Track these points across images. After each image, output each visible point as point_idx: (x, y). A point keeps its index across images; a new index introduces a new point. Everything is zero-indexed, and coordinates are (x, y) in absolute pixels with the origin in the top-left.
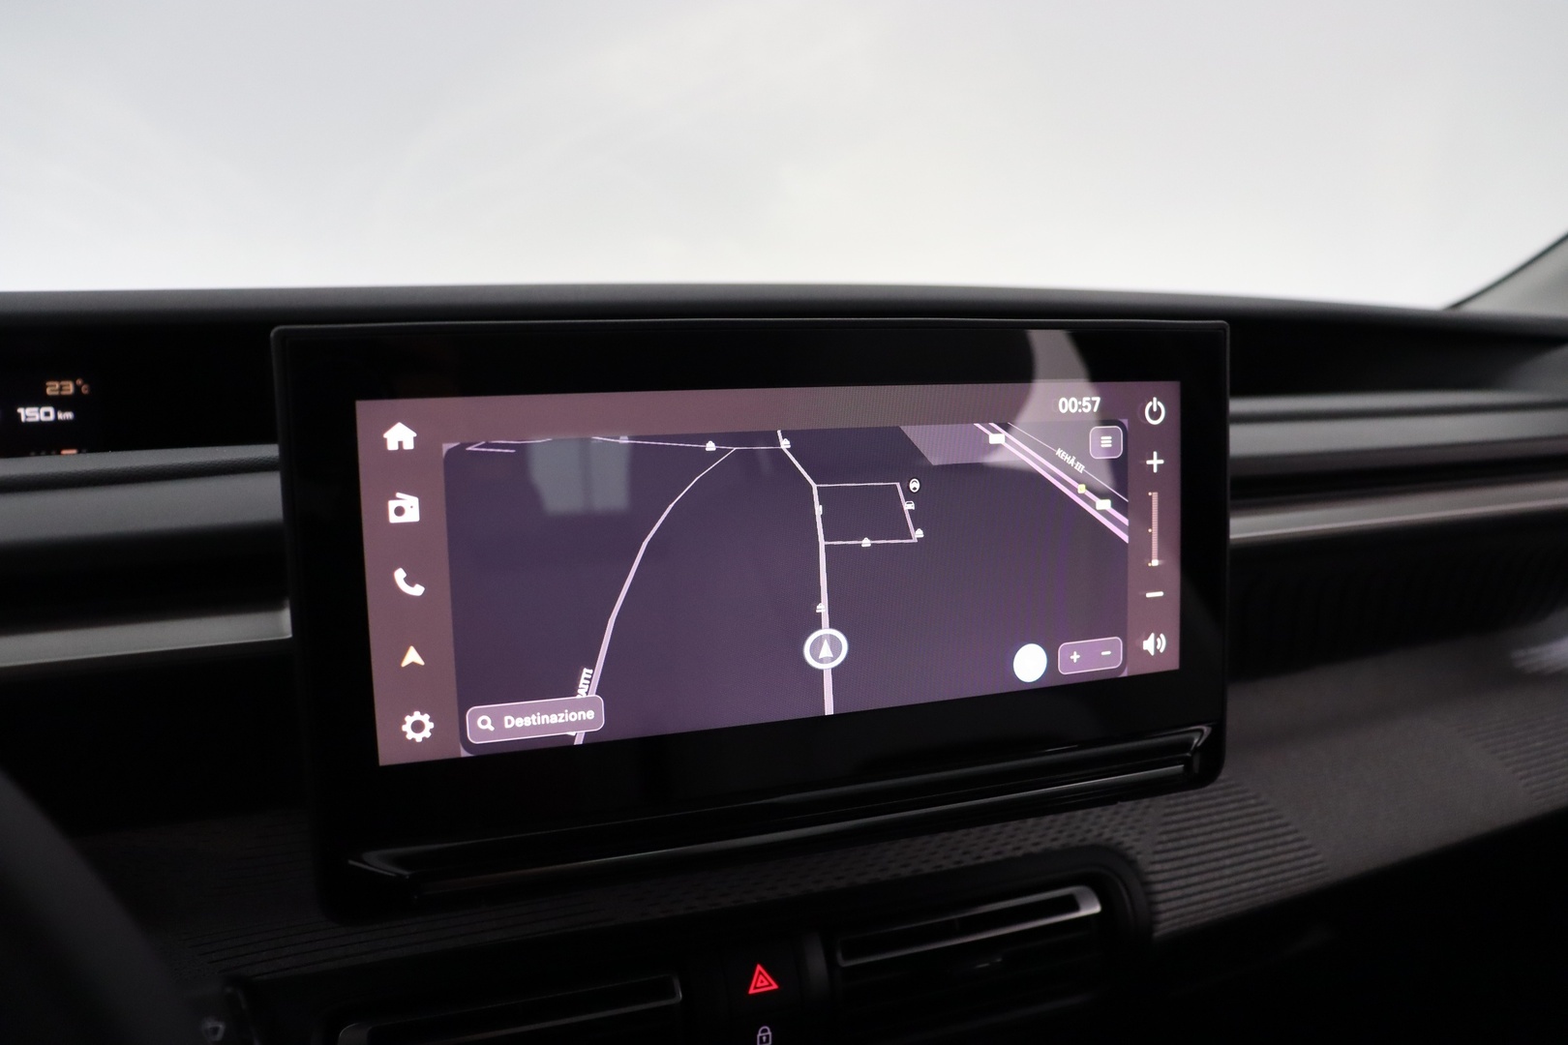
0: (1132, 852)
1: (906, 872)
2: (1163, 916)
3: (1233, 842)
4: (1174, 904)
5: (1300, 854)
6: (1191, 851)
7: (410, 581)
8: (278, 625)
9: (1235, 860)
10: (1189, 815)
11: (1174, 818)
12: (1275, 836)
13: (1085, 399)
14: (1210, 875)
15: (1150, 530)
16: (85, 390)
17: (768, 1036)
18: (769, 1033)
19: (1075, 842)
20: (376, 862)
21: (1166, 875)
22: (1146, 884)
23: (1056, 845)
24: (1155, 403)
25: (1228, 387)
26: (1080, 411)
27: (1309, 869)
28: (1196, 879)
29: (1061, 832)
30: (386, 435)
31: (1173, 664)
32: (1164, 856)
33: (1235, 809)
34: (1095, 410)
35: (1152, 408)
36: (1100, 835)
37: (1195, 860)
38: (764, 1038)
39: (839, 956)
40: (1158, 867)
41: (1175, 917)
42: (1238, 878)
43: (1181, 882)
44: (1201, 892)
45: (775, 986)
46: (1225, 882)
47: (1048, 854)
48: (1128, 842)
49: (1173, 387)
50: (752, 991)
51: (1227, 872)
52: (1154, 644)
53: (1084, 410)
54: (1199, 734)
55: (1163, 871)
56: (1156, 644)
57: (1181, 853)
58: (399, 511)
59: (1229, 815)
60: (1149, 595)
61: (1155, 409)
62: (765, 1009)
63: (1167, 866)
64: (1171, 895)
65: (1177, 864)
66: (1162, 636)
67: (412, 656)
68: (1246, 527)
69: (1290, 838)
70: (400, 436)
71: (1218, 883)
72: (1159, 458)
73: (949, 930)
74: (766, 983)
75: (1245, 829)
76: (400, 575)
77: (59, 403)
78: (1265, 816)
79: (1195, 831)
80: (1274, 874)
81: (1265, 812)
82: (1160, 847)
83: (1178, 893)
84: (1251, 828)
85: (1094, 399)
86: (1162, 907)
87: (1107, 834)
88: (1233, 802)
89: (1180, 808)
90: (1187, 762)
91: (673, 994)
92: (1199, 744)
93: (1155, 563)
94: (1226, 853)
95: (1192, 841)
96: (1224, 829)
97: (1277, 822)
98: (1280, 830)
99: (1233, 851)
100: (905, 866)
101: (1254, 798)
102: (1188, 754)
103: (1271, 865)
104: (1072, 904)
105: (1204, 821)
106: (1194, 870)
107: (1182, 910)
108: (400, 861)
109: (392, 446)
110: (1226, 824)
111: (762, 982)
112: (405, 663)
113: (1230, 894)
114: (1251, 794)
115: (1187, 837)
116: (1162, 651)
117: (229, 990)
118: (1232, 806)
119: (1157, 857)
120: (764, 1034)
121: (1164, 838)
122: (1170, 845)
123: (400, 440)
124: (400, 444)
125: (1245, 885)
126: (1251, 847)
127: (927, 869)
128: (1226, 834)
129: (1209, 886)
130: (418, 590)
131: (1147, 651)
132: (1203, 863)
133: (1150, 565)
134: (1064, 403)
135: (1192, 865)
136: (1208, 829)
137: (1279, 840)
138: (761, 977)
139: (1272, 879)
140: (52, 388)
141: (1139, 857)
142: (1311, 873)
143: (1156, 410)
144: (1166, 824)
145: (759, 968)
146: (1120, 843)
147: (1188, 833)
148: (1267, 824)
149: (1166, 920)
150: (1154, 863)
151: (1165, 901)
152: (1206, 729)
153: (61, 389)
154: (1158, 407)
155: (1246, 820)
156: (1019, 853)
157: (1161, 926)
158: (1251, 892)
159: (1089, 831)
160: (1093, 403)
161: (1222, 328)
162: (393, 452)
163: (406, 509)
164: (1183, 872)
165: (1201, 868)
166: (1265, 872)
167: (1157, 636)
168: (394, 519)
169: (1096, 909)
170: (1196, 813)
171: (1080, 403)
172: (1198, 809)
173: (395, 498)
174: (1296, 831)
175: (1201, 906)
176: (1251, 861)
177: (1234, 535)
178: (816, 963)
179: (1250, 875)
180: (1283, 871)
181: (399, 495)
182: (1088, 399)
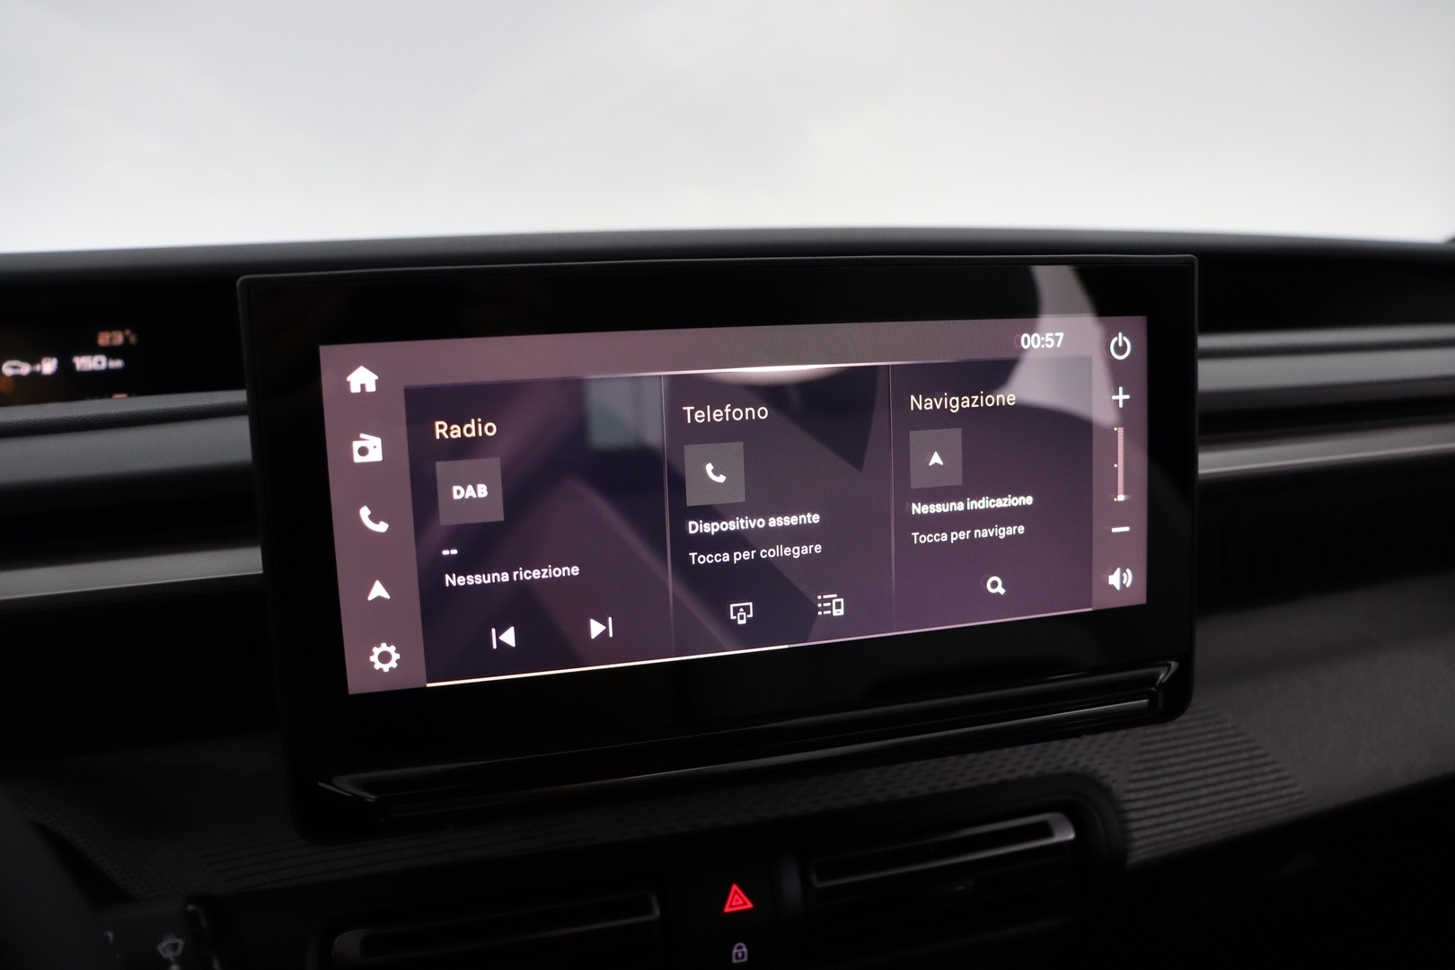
0: (1106, 781)
2: (1137, 844)
3: (1210, 771)
4: (1148, 832)
5: (1278, 784)
6: (1167, 780)
8: (244, 561)
9: (1211, 789)
10: (1165, 745)
11: (1151, 747)
12: (1253, 767)
13: (1048, 335)
14: (1185, 805)
15: (1116, 466)
16: (133, 339)
17: (743, 953)
18: (745, 950)
19: (1050, 769)
20: (345, 785)
21: (1141, 804)
22: (1120, 812)
23: (1032, 773)
24: (1120, 338)
25: (1196, 323)
26: (1043, 346)
27: (1288, 799)
28: (1170, 808)
29: (1037, 759)
31: (1140, 599)
32: (1140, 785)
33: (1212, 740)
34: (1058, 346)
35: (1117, 343)
36: (1075, 763)
37: (1170, 789)
38: (740, 955)
39: (814, 878)
40: (1133, 796)
41: (1149, 845)
42: (1214, 808)
43: (1157, 811)
44: (1176, 821)
45: (750, 905)
46: (1200, 811)
47: (1023, 781)
48: (1103, 770)
49: (1139, 323)
50: (727, 909)
51: (1203, 801)
52: (1120, 579)
53: (1047, 345)
54: (1166, 668)
55: (1137, 800)
56: (1122, 578)
57: (1156, 782)
58: (363, 451)
59: (1206, 745)
60: (1115, 529)
61: (1120, 344)
62: (739, 926)
63: (1142, 795)
64: (1146, 823)
65: (1152, 793)
66: (1128, 570)
67: (378, 591)
68: (1213, 462)
69: (1267, 769)
70: (362, 379)
71: (1193, 813)
72: (1125, 392)
73: (922, 854)
74: (741, 902)
75: (1222, 759)
76: (365, 513)
77: (111, 352)
78: (1244, 746)
79: (1172, 761)
80: (1251, 804)
81: (1242, 742)
82: (1135, 776)
83: (1154, 822)
84: (1230, 758)
85: (1057, 334)
86: (1136, 835)
87: (1082, 764)
88: (1211, 732)
90: (1153, 698)
91: (650, 911)
92: (1165, 680)
93: (1121, 498)
94: (1202, 782)
95: (1168, 770)
96: (1201, 760)
97: (1256, 753)
98: (1257, 762)
99: (1209, 780)
100: (881, 791)
101: (1234, 728)
102: (1153, 689)
103: (1248, 796)
104: (1045, 830)
105: (1181, 750)
106: (1169, 799)
107: (1157, 839)
108: (369, 786)
109: (355, 389)
110: (1203, 754)
111: (737, 901)
112: (371, 597)
113: (1207, 823)
114: (1229, 725)
115: (1161, 767)
116: (1128, 585)
117: (191, 907)
118: (1209, 736)
119: (1132, 786)
120: (740, 952)
121: (1140, 767)
122: (1145, 775)
123: (363, 383)
124: (363, 386)
125: (1221, 815)
126: (1228, 777)
128: (1204, 763)
129: (1183, 815)
131: (1113, 586)
132: (1179, 792)
133: (1115, 500)
134: (1026, 339)
135: (1167, 794)
136: (1185, 758)
137: (1257, 771)
138: (736, 897)
139: (1248, 809)
140: (104, 339)
141: (1114, 785)
142: (1289, 804)
143: (1122, 345)
144: (1143, 753)
145: (735, 887)
146: (1095, 772)
147: (1164, 762)
148: (1245, 755)
149: (1139, 848)
150: (1129, 791)
151: (1138, 830)
152: (1174, 665)
153: (111, 339)
154: (1124, 342)
155: (1225, 750)
156: (995, 780)
157: (1135, 853)
158: (1228, 822)
159: (1065, 759)
160: (1056, 339)
161: (1190, 261)
162: (356, 395)
163: (369, 448)
164: (1158, 801)
165: (1177, 797)
166: (1242, 802)
167: (1123, 571)
168: (358, 459)
169: (1071, 836)
170: (1174, 743)
171: (1043, 339)
172: (1175, 738)
173: (359, 439)
174: (1274, 763)
175: (1174, 835)
176: (1227, 791)
177: (1201, 471)
178: (791, 884)
179: (1226, 805)
180: (1260, 802)
181: (362, 436)
182: (1052, 334)
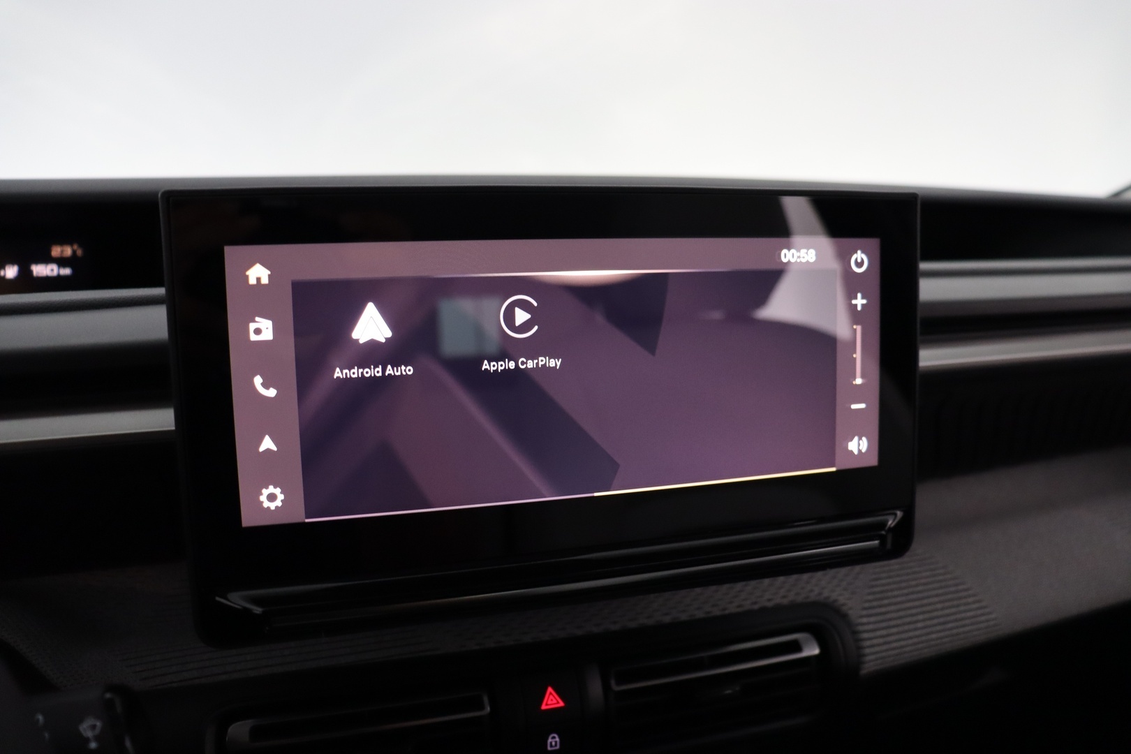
0: (844, 608)
1: (667, 619)
2: (868, 658)
3: (925, 602)
4: (877, 649)
5: (979, 612)
6: (893, 608)
7: (266, 385)
8: (161, 420)
9: (926, 616)
10: (890, 580)
11: (879, 582)
12: (960, 598)
13: (802, 251)
14: (906, 628)
15: (854, 356)
16: (79, 252)
17: (556, 742)
18: (557, 739)
19: (800, 599)
20: (236, 599)
21: (871, 627)
22: (855, 633)
23: (785, 601)
24: (859, 255)
26: (800, 260)
27: (985, 624)
28: (894, 630)
29: (790, 589)
30: (248, 273)
31: (873, 461)
32: (871, 612)
33: (927, 577)
34: (811, 261)
35: (856, 259)
36: (820, 594)
37: (894, 615)
38: (553, 744)
39: (613, 682)
40: (865, 620)
41: (877, 659)
42: (928, 630)
43: (884, 632)
44: (899, 640)
45: (562, 704)
46: (918, 633)
47: (778, 608)
48: (841, 600)
49: (874, 243)
50: (544, 707)
51: (919, 625)
52: (859, 446)
53: (802, 259)
54: (893, 517)
55: (869, 623)
56: (859, 445)
57: (883, 610)
58: (258, 331)
59: (923, 581)
60: (854, 407)
61: (859, 260)
62: (554, 720)
63: (872, 619)
64: (875, 641)
65: (879, 618)
66: (864, 439)
67: (267, 444)
68: (931, 357)
69: (971, 600)
70: (258, 273)
71: (911, 634)
72: (863, 298)
73: (700, 666)
74: (555, 701)
75: (935, 593)
76: (258, 380)
77: (61, 262)
78: (951, 582)
79: (896, 593)
80: (957, 627)
81: (950, 579)
82: (867, 605)
83: (881, 640)
84: (940, 591)
85: (810, 252)
86: (867, 651)
87: (825, 595)
88: (925, 571)
89: (884, 575)
90: (883, 539)
91: (482, 708)
92: (892, 525)
93: (859, 381)
94: (919, 610)
95: (893, 600)
96: (919, 592)
97: (961, 587)
98: (962, 594)
99: (924, 609)
100: (667, 614)
101: (943, 568)
102: (883, 532)
103: (954, 621)
104: (796, 647)
105: (903, 585)
106: (892, 623)
107: (884, 654)
108: (256, 601)
109: (252, 281)
110: (920, 588)
111: (552, 700)
112: (262, 449)
113: (922, 642)
114: (940, 565)
115: (887, 598)
116: (864, 451)
117: (108, 696)
118: (924, 574)
119: (864, 613)
120: (554, 741)
121: (870, 597)
122: (875, 604)
123: (258, 276)
124: (258, 279)
125: (934, 636)
126: (939, 606)
127: (684, 617)
128: (920, 595)
129: (903, 636)
130: (271, 393)
131: (852, 451)
132: (901, 617)
133: (854, 383)
134: (785, 255)
135: (890, 619)
136: (905, 591)
137: (962, 601)
138: (551, 697)
139: (955, 631)
140: (56, 251)
141: (850, 612)
142: (986, 628)
143: (861, 261)
144: (873, 586)
145: (550, 689)
146: (835, 601)
147: (890, 594)
148: (953, 589)
149: (870, 661)
150: (862, 617)
151: (869, 647)
152: (899, 514)
153: (62, 252)
154: (862, 258)
155: (936, 585)
156: (756, 607)
157: (866, 665)
158: (939, 641)
159: (812, 591)
160: (809, 256)
162: (253, 286)
163: (263, 329)
164: (884, 624)
165: (899, 622)
166: (950, 625)
167: (860, 439)
168: (253, 337)
169: (816, 651)
170: (897, 579)
171: (798, 254)
172: (898, 576)
173: (254, 321)
174: (975, 595)
175: (899, 651)
176: (939, 617)
177: (921, 364)
178: (595, 688)
179: (939, 628)
180: (965, 626)
181: (257, 319)
182: (805, 251)
